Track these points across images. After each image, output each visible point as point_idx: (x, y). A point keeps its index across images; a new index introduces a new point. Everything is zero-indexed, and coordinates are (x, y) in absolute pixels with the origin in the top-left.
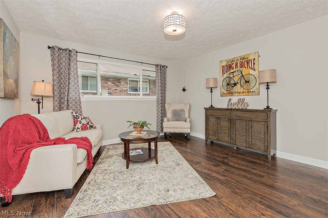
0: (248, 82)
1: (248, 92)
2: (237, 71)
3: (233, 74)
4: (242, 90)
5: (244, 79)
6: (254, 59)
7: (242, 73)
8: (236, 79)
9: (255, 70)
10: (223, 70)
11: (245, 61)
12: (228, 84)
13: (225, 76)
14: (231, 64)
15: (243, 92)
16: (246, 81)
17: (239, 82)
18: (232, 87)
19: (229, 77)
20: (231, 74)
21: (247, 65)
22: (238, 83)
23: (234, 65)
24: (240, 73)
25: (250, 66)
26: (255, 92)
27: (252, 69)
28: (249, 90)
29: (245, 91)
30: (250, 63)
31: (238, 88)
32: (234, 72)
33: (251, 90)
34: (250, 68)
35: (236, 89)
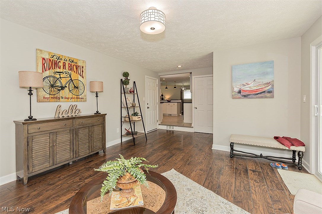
0: (77, 88)
1: (77, 98)
2: (65, 73)
3: (60, 75)
4: (70, 95)
5: (74, 84)
6: (83, 67)
7: (70, 77)
8: (64, 82)
9: (83, 77)
10: (43, 64)
11: (74, 65)
12: (52, 86)
13: (47, 73)
14: (57, 61)
15: (71, 98)
16: (75, 87)
17: (67, 85)
18: (59, 90)
19: (54, 77)
20: (56, 73)
21: (76, 69)
22: (66, 87)
23: (61, 64)
24: (69, 76)
25: (79, 72)
26: (83, 98)
27: (81, 76)
28: (78, 97)
29: (74, 96)
30: (79, 69)
31: (65, 93)
32: (61, 72)
33: (80, 97)
34: (79, 74)
35: (62, 93)
